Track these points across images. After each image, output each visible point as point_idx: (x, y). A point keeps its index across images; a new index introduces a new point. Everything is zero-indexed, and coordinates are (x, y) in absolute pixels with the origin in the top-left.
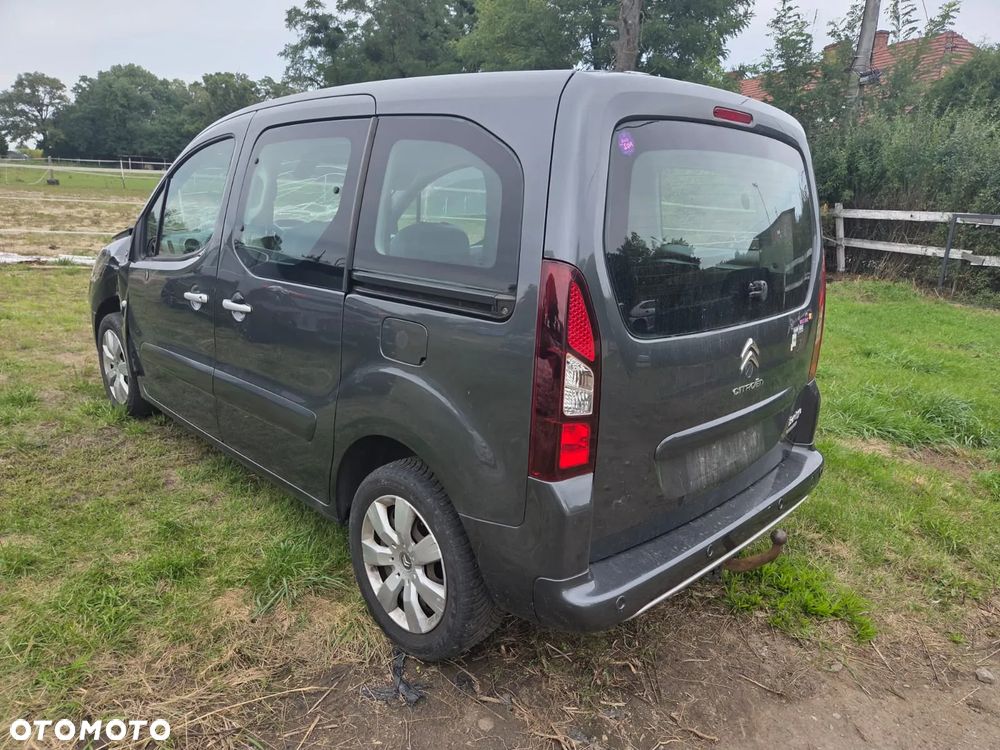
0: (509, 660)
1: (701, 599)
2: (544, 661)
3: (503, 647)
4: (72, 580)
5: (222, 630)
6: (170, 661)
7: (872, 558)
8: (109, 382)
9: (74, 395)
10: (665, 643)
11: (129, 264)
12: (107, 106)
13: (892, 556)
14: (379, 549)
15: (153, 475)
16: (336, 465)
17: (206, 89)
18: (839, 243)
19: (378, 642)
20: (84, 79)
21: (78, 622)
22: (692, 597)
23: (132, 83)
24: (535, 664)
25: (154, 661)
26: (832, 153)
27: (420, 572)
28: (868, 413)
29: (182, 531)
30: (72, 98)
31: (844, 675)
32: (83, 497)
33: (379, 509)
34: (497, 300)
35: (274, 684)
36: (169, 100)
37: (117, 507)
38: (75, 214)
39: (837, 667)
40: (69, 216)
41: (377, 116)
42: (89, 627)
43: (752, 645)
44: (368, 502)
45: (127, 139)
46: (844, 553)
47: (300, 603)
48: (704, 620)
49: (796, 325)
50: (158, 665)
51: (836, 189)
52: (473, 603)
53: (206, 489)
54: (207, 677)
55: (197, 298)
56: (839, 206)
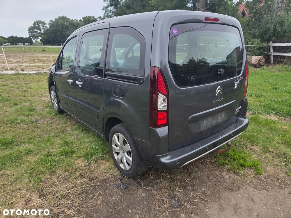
0: (152, 178)
1: (210, 162)
2: (161, 178)
3: (150, 174)
4: (41, 156)
5: (77, 169)
6: (63, 176)
7: (265, 150)
8: (53, 104)
9: (45, 108)
10: (197, 174)
11: (55, 73)
12: (58, 28)
13: (272, 150)
14: (116, 148)
15: (63, 129)
16: (105, 125)
17: (83, 21)
18: (271, 54)
19: (117, 172)
20: (51, 21)
21: (41, 166)
22: (207, 161)
23: (64, 21)
24: (159, 179)
25: (59, 176)
26: (268, 25)
27: (126, 154)
28: (272, 107)
29: (69, 143)
30: (48, 27)
31: (251, 184)
32: (45, 135)
33: (115, 137)
34: (139, 78)
35: (89, 183)
36: (74, 25)
37: (53, 137)
38: (49, 59)
39: (248, 182)
40: (47, 60)
41: (110, 28)
42: (44, 167)
43: (223, 175)
44: (113, 135)
45: (63, 37)
46: (257, 149)
47: (97, 162)
48: (210, 168)
49: (236, 81)
50: (60, 177)
51: (270, 37)
52: (139, 162)
53: (76, 132)
54: (72, 181)
55: (71, 81)
56: (271, 42)
